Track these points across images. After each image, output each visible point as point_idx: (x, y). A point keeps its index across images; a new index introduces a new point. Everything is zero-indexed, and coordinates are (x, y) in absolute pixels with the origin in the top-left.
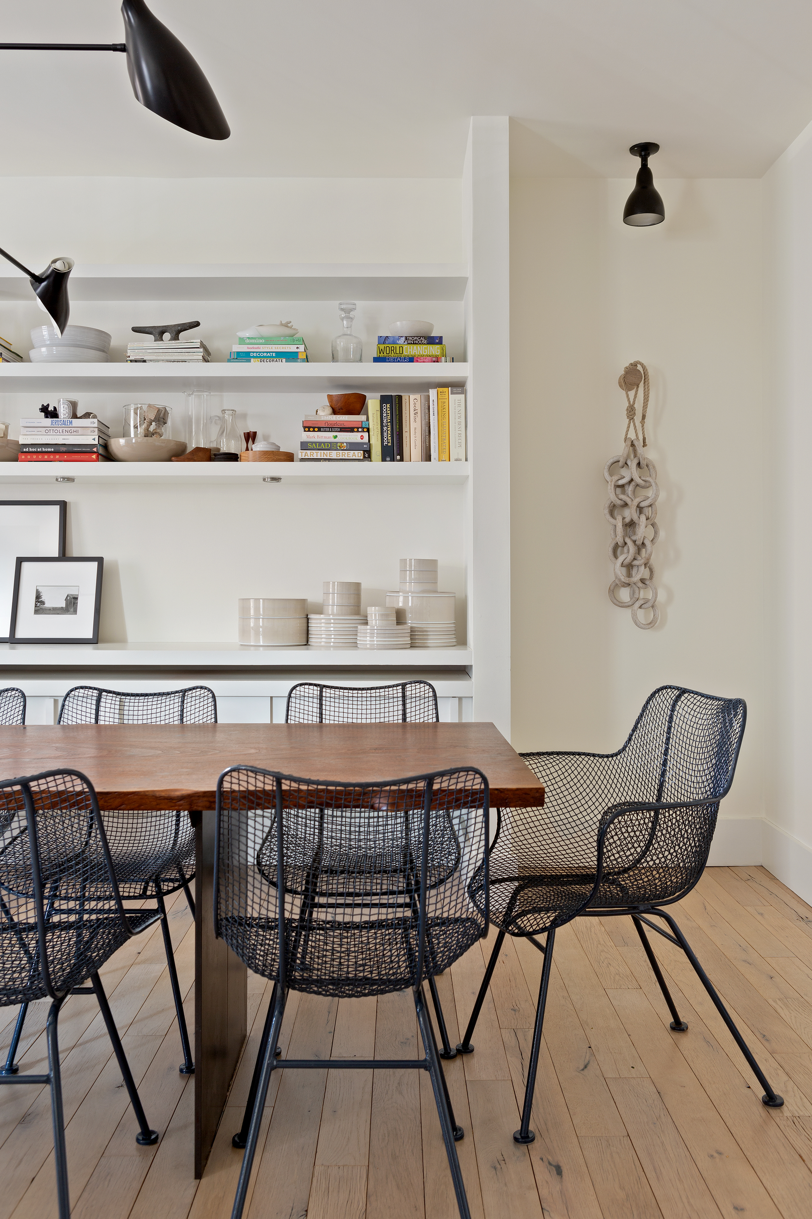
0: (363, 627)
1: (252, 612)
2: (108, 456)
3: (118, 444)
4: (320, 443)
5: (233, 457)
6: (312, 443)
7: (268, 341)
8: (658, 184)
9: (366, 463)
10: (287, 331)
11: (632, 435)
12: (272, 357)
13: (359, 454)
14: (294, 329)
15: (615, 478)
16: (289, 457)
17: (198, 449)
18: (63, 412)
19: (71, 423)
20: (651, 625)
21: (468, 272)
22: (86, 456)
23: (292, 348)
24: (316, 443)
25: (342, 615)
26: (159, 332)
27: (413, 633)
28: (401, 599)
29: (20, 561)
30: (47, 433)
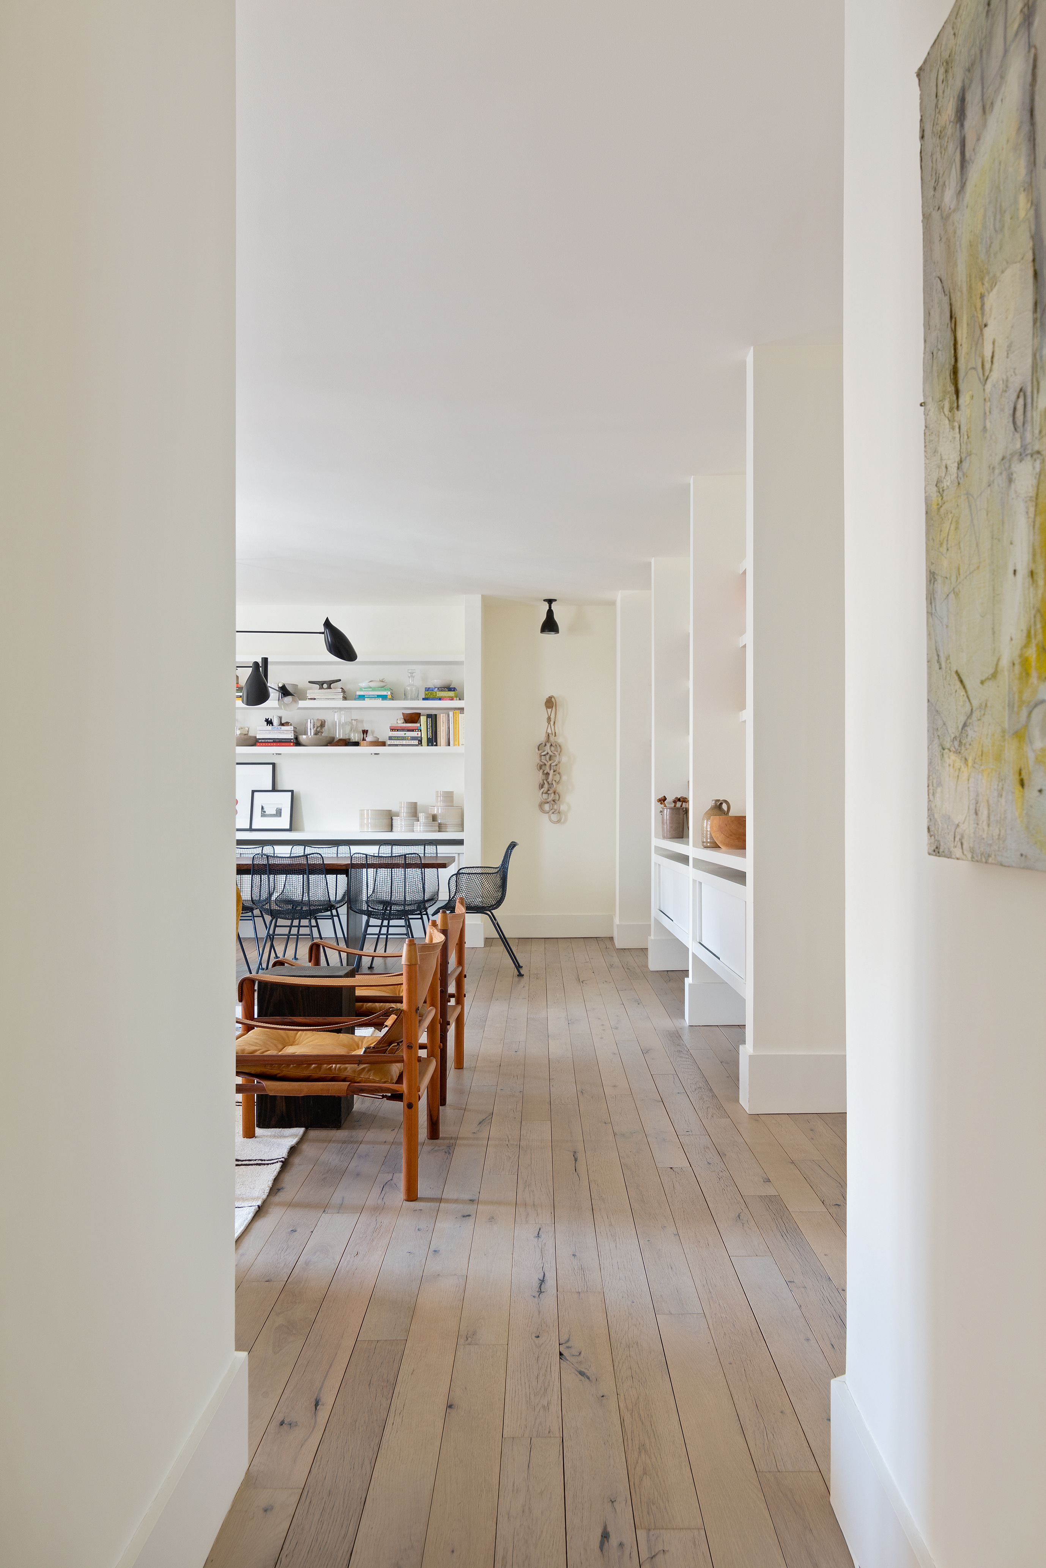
0: (416, 822)
1: (366, 817)
2: (297, 743)
3: (303, 738)
4: (398, 737)
5: (356, 744)
6: (394, 737)
7: (374, 689)
8: (556, 617)
9: (419, 747)
10: (382, 684)
11: (549, 731)
12: (375, 697)
13: (416, 742)
14: (386, 683)
15: (540, 752)
16: (383, 744)
17: (340, 740)
18: (276, 722)
19: (281, 728)
20: (559, 821)
21: (464, 660)
22: (288, 744)
23: (385, 693)
24: (396, 737)
25: (409, 817)
26: (321, 684)
27: (440, 825)
28: (436, 809)
29: (253, 792)
30: (269, 733)
